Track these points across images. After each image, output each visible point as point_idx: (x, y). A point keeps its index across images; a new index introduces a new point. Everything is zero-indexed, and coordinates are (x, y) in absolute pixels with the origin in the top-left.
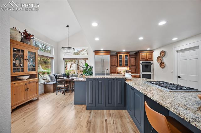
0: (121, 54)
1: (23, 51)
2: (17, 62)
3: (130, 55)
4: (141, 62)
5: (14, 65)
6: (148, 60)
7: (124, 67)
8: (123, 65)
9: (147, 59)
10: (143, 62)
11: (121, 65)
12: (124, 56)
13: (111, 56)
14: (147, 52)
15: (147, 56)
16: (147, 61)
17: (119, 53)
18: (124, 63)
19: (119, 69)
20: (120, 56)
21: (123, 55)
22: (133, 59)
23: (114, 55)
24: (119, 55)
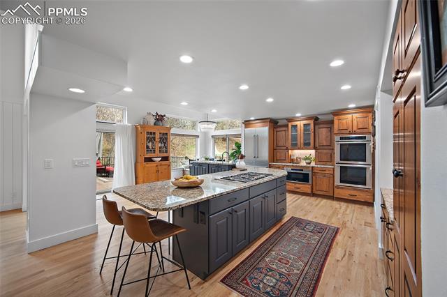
0: (294, 123)
1: (154, 133)
2: (150, 145)
3: (316, 124)
4: (337, 138)
5: (147, 147)
6: (359, 131)
7: (302, 149)
8: (299, 144)
9: (355, 129)
10: (341, 138)
11: (295, 146)
12: (302, 125)
14: (356, 113)
15: (355, 122)
16: (355, 134)
17: (291, 120)
18: (302, 142)
20: (292, 126)
21: (300, 124)
22: (324, 132)
23: (283, 125)
24: (290, 125)
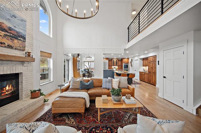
0: (114, 60)
3: (118, 60)
10: (124, 64)
11: (114, 65)
13: (109, 60)
14: (126, 59)
15: (126, 61)
16: (126, 63)
17: (113, 59)
19: (113, 67)
21: (115, 60)
22: (120, 62)
23: (110, 60)
